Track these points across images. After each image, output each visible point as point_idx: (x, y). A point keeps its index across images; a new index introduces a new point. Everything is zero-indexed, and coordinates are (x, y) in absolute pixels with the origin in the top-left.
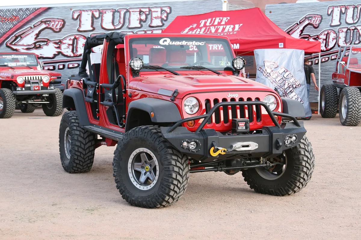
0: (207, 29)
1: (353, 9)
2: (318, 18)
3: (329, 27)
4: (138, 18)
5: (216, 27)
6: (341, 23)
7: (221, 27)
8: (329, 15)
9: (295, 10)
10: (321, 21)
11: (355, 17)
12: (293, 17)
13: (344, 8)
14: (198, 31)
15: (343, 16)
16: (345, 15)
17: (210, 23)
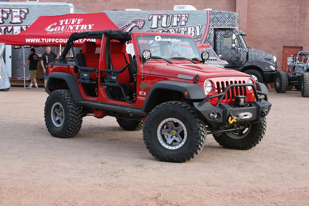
0: (66, 27)
1: (166, 17)
2: (142, 22)
3: (149, 29)
4: (1, 16)
5: (73, 26)
6: (158, 27)
7: (78, 26)
8: (150, 20)
9: (126, 16)
10: (144, 24)
11: (168, 23)
12: (123, 21)
13: (160, 16)
14: (59, 28)
15: (160, 22)
16: (161, 21)
17: (68, 22)
